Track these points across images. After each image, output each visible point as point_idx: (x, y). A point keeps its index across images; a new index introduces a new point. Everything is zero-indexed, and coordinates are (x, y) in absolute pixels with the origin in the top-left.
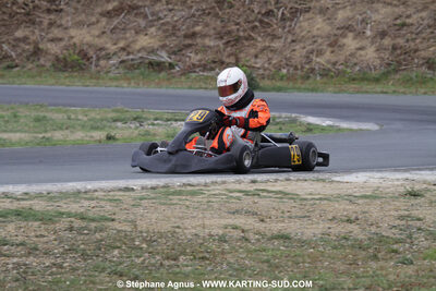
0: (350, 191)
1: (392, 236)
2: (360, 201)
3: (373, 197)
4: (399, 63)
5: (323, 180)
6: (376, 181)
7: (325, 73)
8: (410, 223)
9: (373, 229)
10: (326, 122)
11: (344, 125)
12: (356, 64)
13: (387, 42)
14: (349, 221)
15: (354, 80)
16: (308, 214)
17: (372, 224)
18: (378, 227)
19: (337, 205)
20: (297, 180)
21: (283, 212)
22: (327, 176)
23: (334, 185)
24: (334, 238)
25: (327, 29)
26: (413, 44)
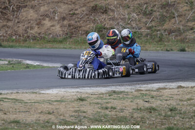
0: (49, 98)
1: (71, 120)
2: (55, 103)
3: (61, 101)
4: (72, 33)
5: (36, 93)
6: (62, 93)
7: (35, 38)
8: (80, 114)
9: (62, 117)
10: (36, 63)
11: (45, 65)
12: (50, 34)
13: (66, 22)
14: (49, 113)
15: (49, 41)
16: (28, 110)
17: (61, 115)
18: (64, 116)
19: (43, 105)
20: (23, 93)
21: (16, 109)
22: (37, 91)
23: (41, 95)
24: (42, 122)
25: (36, 16)
26: (78, 24)
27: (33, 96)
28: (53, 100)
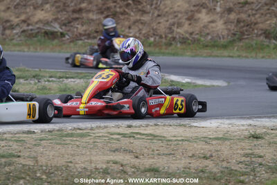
0: (205, 135)
1: (239, 169)
2: (214, 142)
3: (224, 139)
4: (242, 33)
5: (185, 126)
6: (226, 126)
7: (184, 41)
8: (253, 159)
9: (225, 164)
10: (186, 80)
12: (208, 34)
13: (233, 16)
14: (205, 158)
15: (207, 46)
16: (173, 152)
17: (223, 161)
18: (228, 163)
19: (195, 145)
20: (164, 125)
21: (153, 151)
22: (187, 122)
23: (192, 130)
24: (194, 171)
25: (186, 6)
26: (253, 18)
27: (180, 131)
28: (211, 137)
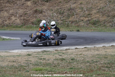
0: (13, 55)
1: (24, 65)
2: (16, 57)
3: (19, 56)
4: (25, 23)
5: (7, 52)
6: (20, 52)
7: (7, 26)
8: (28, 62)
9: (19, 64)
10: (8, 38)
11: (12, 38)
12: (15, 23)
13: (22, 18)
14: (13, 62)
15: (14, 27)
16: (3, 60)
17: (19, 62)
18: (21, 63)
19: (10, 58)
20: (1, 52)
22: (8, 51)
23: (10, 53)
24: (10, 66)
25: (8, 15)
26: (28, 18)
27: (6, 53)
28: (15, 55)
